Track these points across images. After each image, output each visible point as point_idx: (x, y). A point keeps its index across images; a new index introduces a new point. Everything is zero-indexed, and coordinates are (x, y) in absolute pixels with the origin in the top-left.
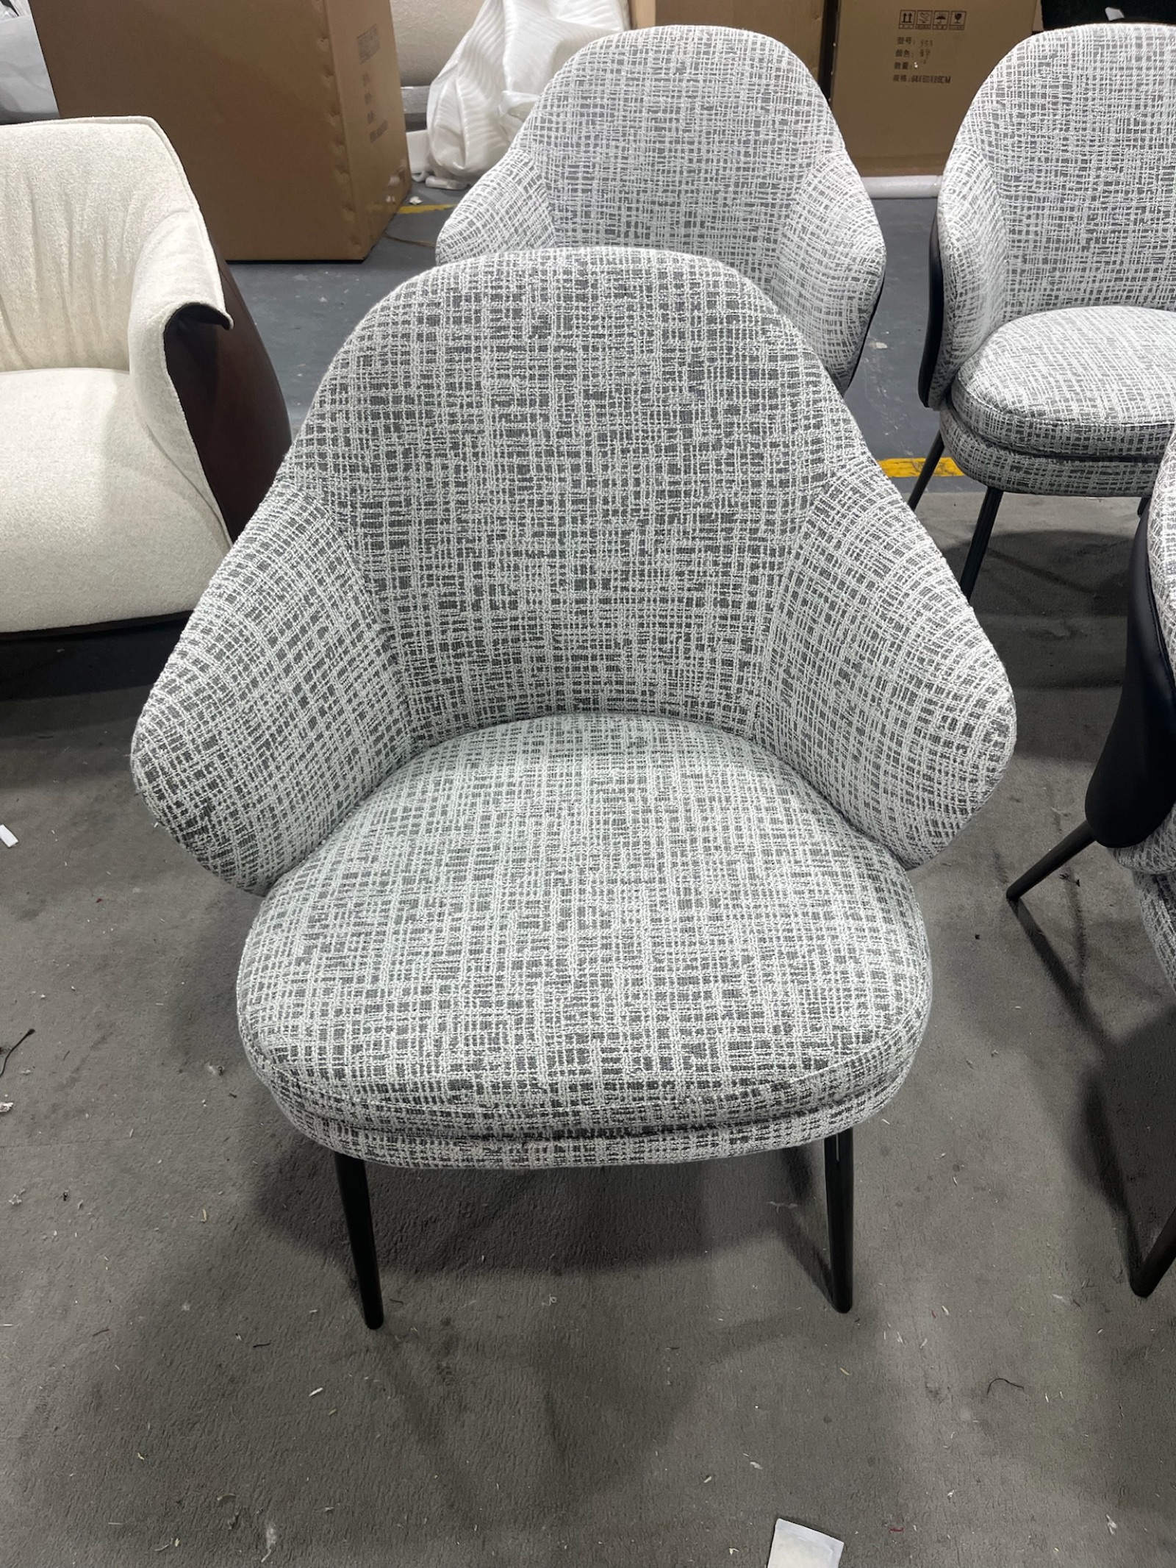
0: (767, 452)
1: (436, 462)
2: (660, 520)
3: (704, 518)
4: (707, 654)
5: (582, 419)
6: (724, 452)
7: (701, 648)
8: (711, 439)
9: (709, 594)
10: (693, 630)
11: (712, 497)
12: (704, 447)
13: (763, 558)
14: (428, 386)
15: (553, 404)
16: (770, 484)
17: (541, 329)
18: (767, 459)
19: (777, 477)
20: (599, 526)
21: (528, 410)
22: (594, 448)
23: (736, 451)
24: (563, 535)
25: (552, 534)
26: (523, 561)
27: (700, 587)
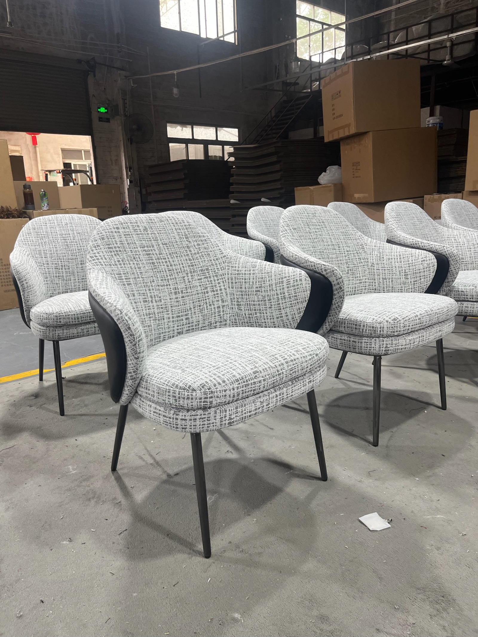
0: (210, 253)
1: (131, 262)
2: (191, 272)
3: (202, 270)
4: (213, 307)
5: (164, 250)
6: (200, 254)
7: (210, 305)
8: (196, 251)
9: (209, 289)
10: (207, 301)
11: (202, 265)
12: (195, 254)
13: (219, 277)
14: (122, 244)
15: (155, 247)
16: (214, 260)
17: (145, 229)
18: (211, 255)
19: (215, 258)
20: (177, 276)
21: (150, 249)
22: (169, 256)
23: (203, 254)
24: (168, 279)
25: (165, 280)
26: (160, 288)
27: (206, 288)
